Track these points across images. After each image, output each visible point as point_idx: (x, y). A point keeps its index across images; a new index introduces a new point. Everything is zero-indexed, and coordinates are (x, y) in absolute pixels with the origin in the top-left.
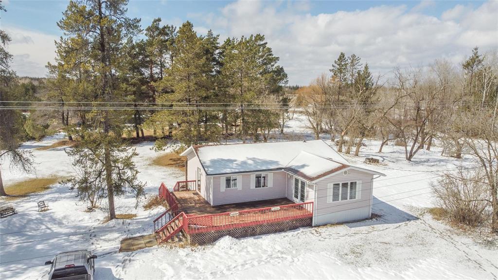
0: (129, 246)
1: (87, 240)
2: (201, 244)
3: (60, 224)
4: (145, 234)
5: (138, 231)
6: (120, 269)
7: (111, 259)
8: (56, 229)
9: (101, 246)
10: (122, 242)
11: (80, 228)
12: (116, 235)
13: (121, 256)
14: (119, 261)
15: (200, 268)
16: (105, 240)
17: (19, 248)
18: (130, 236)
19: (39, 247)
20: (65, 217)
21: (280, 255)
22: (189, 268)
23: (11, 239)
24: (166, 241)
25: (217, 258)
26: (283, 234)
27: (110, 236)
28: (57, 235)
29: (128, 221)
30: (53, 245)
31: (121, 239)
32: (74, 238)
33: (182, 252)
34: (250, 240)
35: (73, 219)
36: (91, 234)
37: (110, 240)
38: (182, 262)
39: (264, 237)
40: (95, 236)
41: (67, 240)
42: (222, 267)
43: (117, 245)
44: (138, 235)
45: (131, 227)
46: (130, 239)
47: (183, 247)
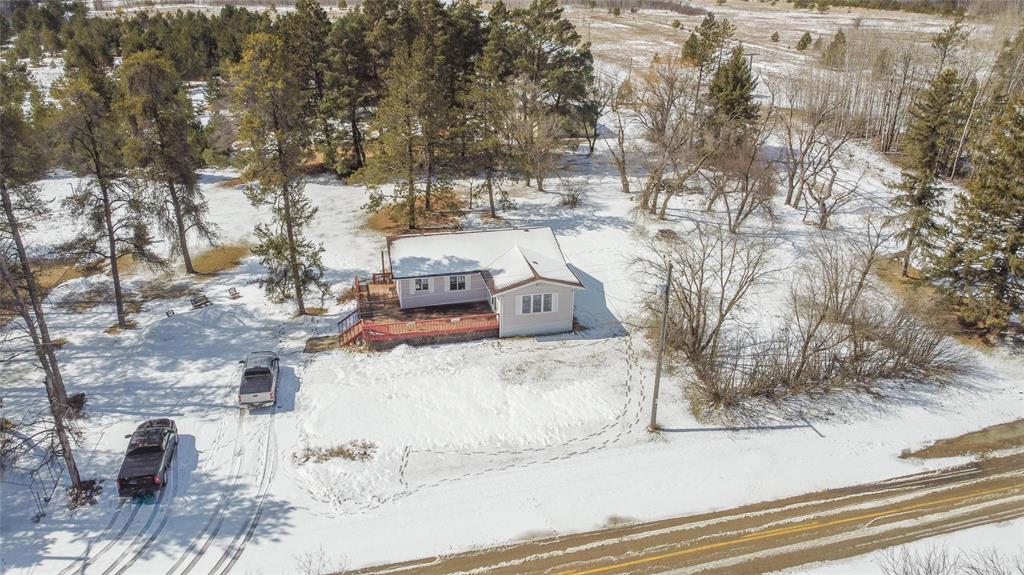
0: (313, 347)
1: (275, 337)
2: (378, 350)
3: (250, 316)
4: (330, 335)
5: (325, 330)
6: (302, 368)
7: (295, 358)
8: (248, 322)
9: (290, 344)
10: (308, 341)
11: (270, 322)
12: (303, 333)
13: (304, 356)
14: (302, 361)
15: (368, 374)
16: (292, 339)
17: (217, 342)
18: (316, 336)
19: (233, 342)
20: (256, 310)
21: (446, 367)
22: (359, 373)
23: (208, 332)
24: (347, 344)
25: (387, 366)
26: (464, 344)
27: (296, 334)
28: (248, 329)
29: (317, 318)
30: (245, 340)
31: (307, 338)
32: (263, 333)
33: (358, 357)
34: (428, 349)
35: (263, 312)
36: (280, 330)
37: (297, 339)
38: (355, 366)
39: (442, 347)
40: (283, 333)
41: (257, 336)
42: (388, 375)
43: (302, 344)
44: (324, 335)
45: (319, 325)
46: (316, 338)
47: (361, 351)
